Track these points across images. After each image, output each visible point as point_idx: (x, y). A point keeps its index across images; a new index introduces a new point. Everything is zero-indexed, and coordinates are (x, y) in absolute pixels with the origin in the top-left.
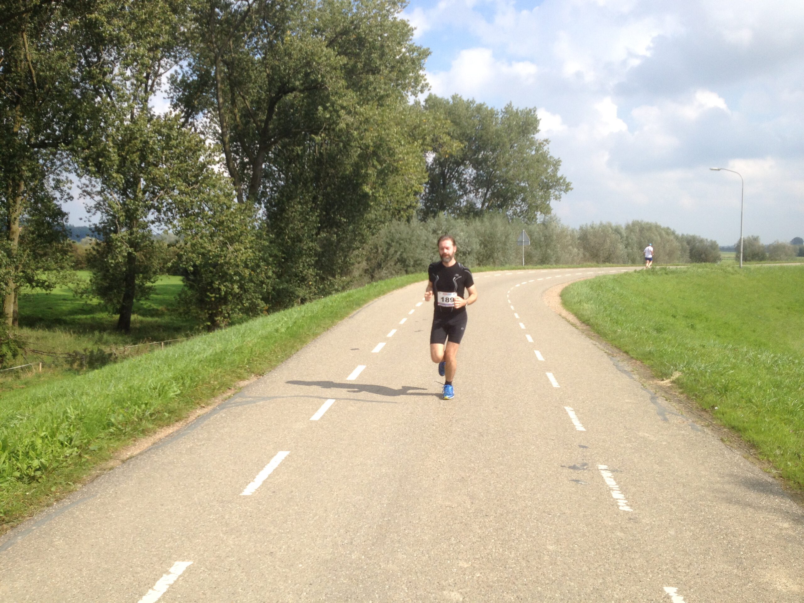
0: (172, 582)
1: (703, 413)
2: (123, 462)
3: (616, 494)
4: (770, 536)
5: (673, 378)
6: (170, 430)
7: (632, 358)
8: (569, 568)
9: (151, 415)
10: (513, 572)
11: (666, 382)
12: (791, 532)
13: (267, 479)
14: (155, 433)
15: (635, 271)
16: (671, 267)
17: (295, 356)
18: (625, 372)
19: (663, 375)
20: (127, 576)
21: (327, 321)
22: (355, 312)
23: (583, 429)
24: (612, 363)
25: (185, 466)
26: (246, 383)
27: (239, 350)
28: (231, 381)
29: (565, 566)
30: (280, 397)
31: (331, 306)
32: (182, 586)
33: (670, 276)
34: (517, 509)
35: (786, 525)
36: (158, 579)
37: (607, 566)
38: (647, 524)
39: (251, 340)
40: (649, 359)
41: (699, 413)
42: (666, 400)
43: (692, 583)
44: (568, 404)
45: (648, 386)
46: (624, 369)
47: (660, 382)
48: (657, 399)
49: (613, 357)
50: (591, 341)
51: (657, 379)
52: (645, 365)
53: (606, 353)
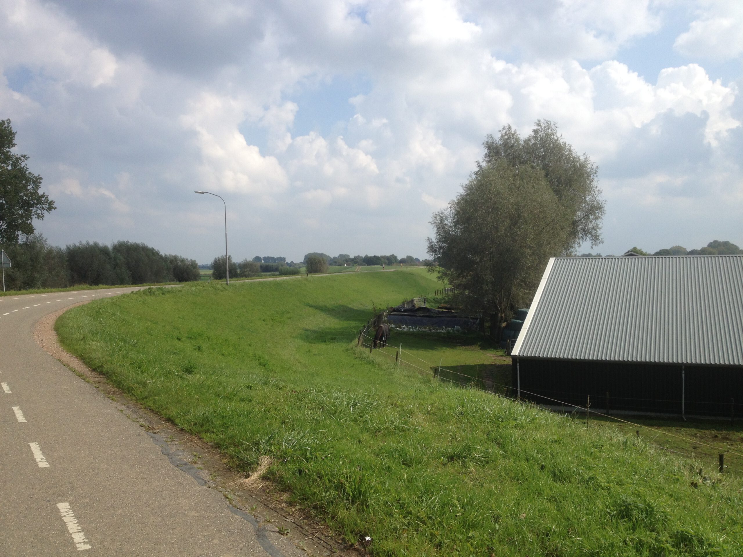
5: (262, 469)
11: (254, 480)
19: (244, 466)
24: (158, 448)
40: (208, 431)
42: (281, 532)
45: (234, 498)
46: (181, 460)
47: (245, 480)
48: (267, 534)
49: (155, 433)
50: (114, 404)
51: (236, 473)
52: (207, 443)
53: (141, 426)
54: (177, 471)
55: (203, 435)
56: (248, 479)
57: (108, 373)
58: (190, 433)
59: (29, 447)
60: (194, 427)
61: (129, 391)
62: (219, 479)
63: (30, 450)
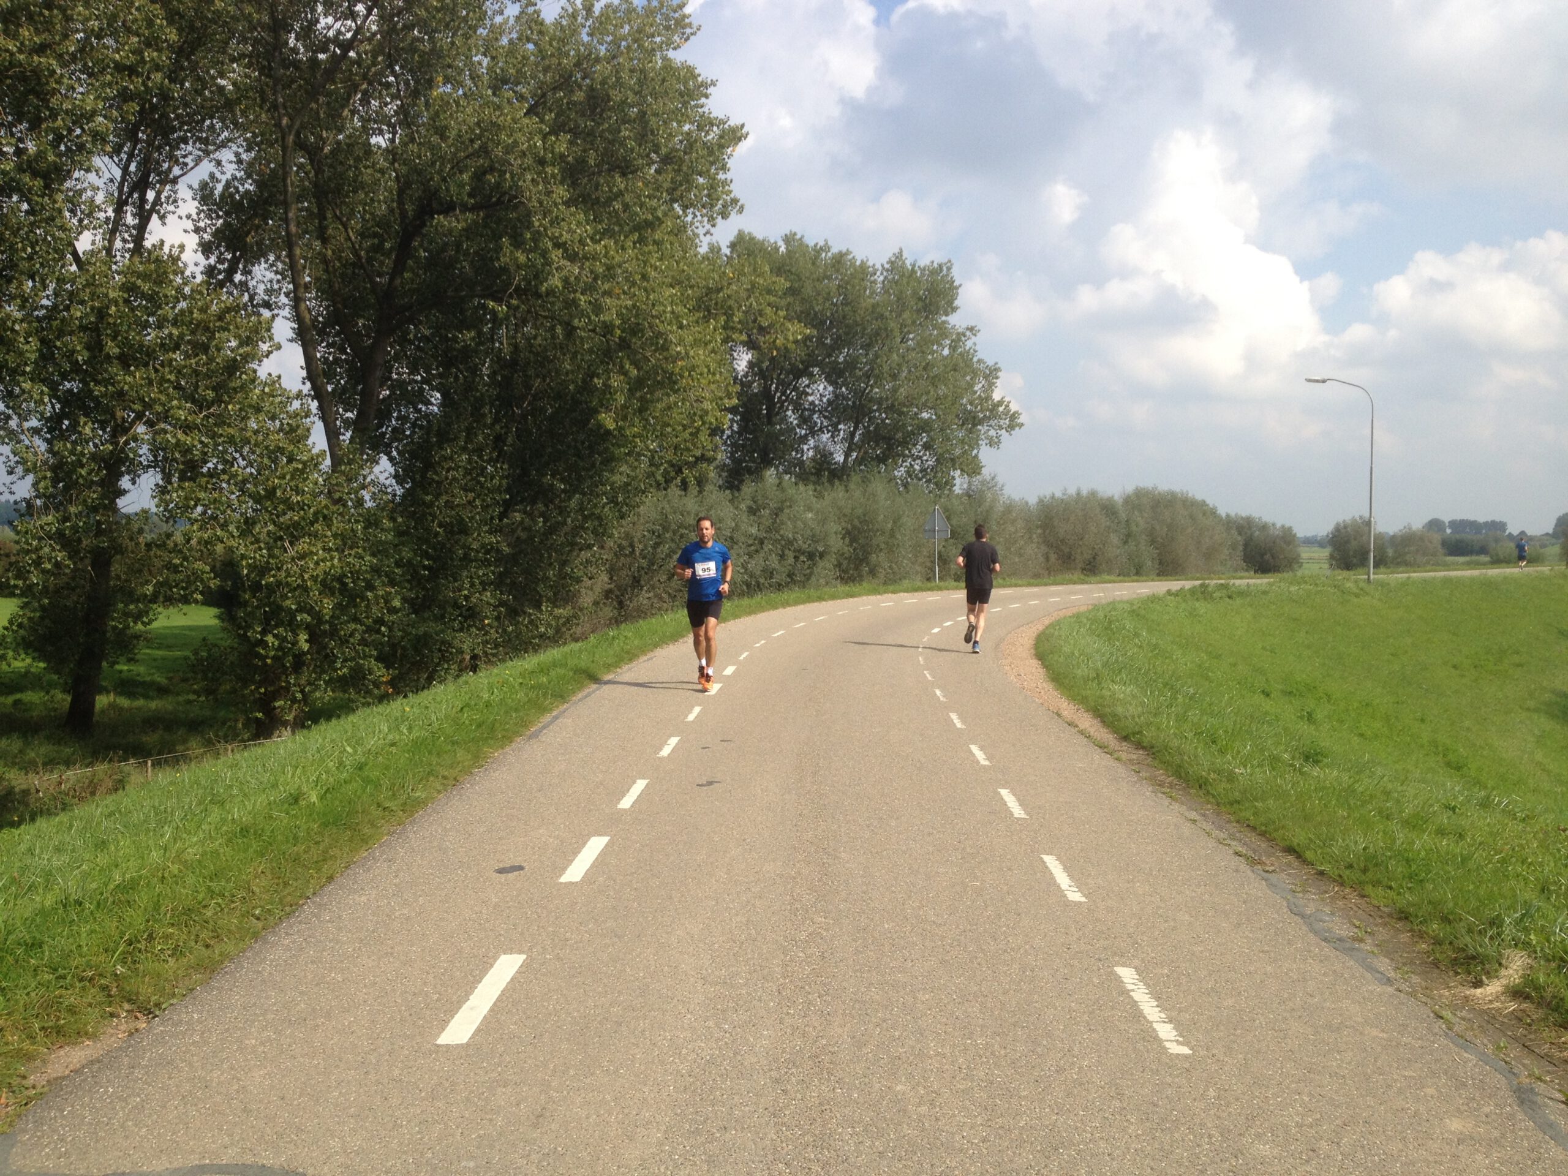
5: (1511, 976)
11: (1493, 993)
18: (1340, 943)
24: (1279, 900)
40: (1379, 884)
45: (1454, 1021)
46: (1329, 930)
47: (1473, 991)
48: (1539, 1099)
49: (1267, 872)
50: (1176, 806)
51: (1451, 973)
52: (1378, 907)
53: (1237, 854)
54: (1327, 950)
55: (1369, 889)
56: (1479, 991)
57: (1152, 747)
58: (1341, 882)
59: (1044, 862)
60: (1348, 872)
61: (1200, 787)
62: (1416, 979)
63: (1047, 867)
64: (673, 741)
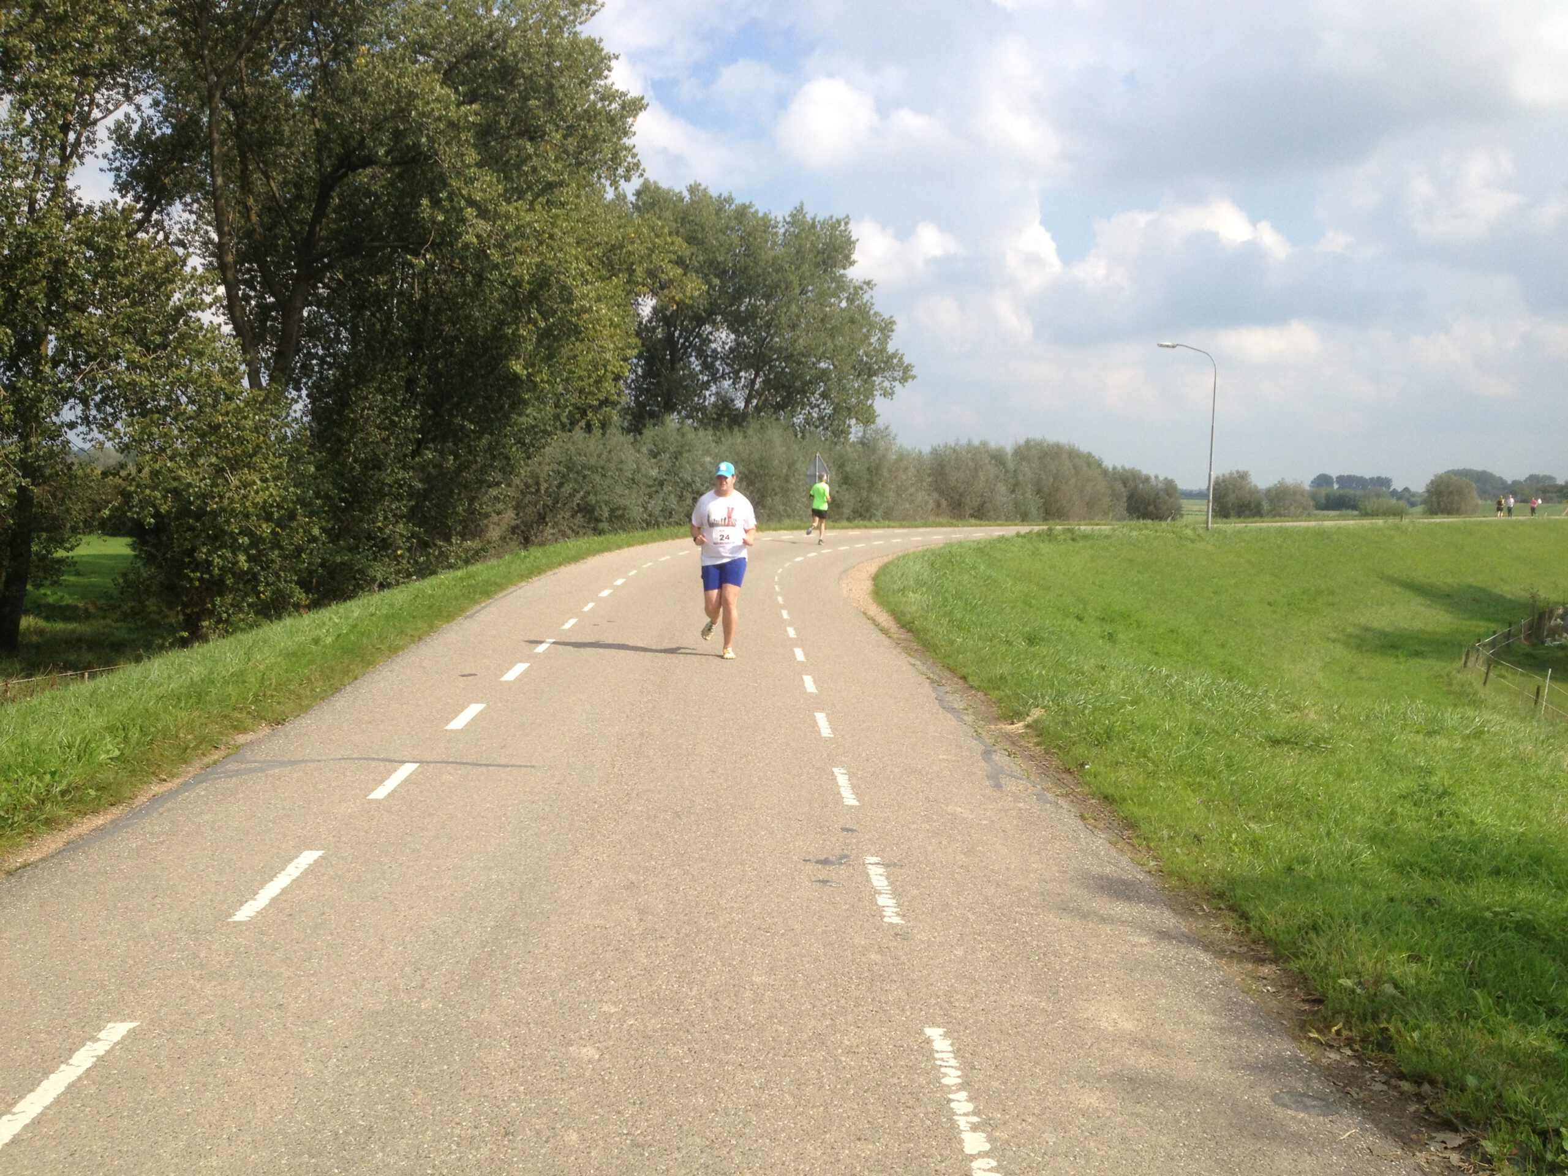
0: (102, 1053)
1: (1064, 776)
2: (9, 873)
3: (885, 901)
4: (1113, 956)
5: (1029, 719)
6: (99, 821)
7: (972, 687)
8: (782, 1007)
9: (63, 793)
10: (690, 1016)
11: (1018, 727)
12: (1148, 950)
13: (280, 894)
14: (71, 825)
15: (1018, 535)
16: (1083, 528)
17: (349, 688)
18: (953, 710)
19: (1014, 716)
20: (21, 1048)
21: (420, 624)
22: (478, 607)
23: (856, 803)
24: (934, 695)
25: (126, 878)
26: (249, 737)
27: (239, 678)
28: (221, 733)
29: (777, 1005)
30: (313, 761)
31: (432, 596)
32: (121, 1058)
33: (1081, 543)
34: (714, 925)
35: (1144, 940)
36: (78, 1050)
37: (843, 1001)
38: (923, 942)
39: (264, 659)
40: (998, 689)
41: (1057, 775)
42: (1009, 755)
43: (971, 1021)
44: (841, 764)
45: (984, 734)
46: (952, 706)
47: (1007, 726)
49: (940, 685)
51: (1003, 721)
52: (989, 698)
53: (927, 678)
54: (941, 711)
55: (990, 692)
56: (1010, 726)
57: (917, 629)
60: (985, 685)
61: (933, 649)
62: (980, 721)
63: (803, 680)
64: (572, 621)
